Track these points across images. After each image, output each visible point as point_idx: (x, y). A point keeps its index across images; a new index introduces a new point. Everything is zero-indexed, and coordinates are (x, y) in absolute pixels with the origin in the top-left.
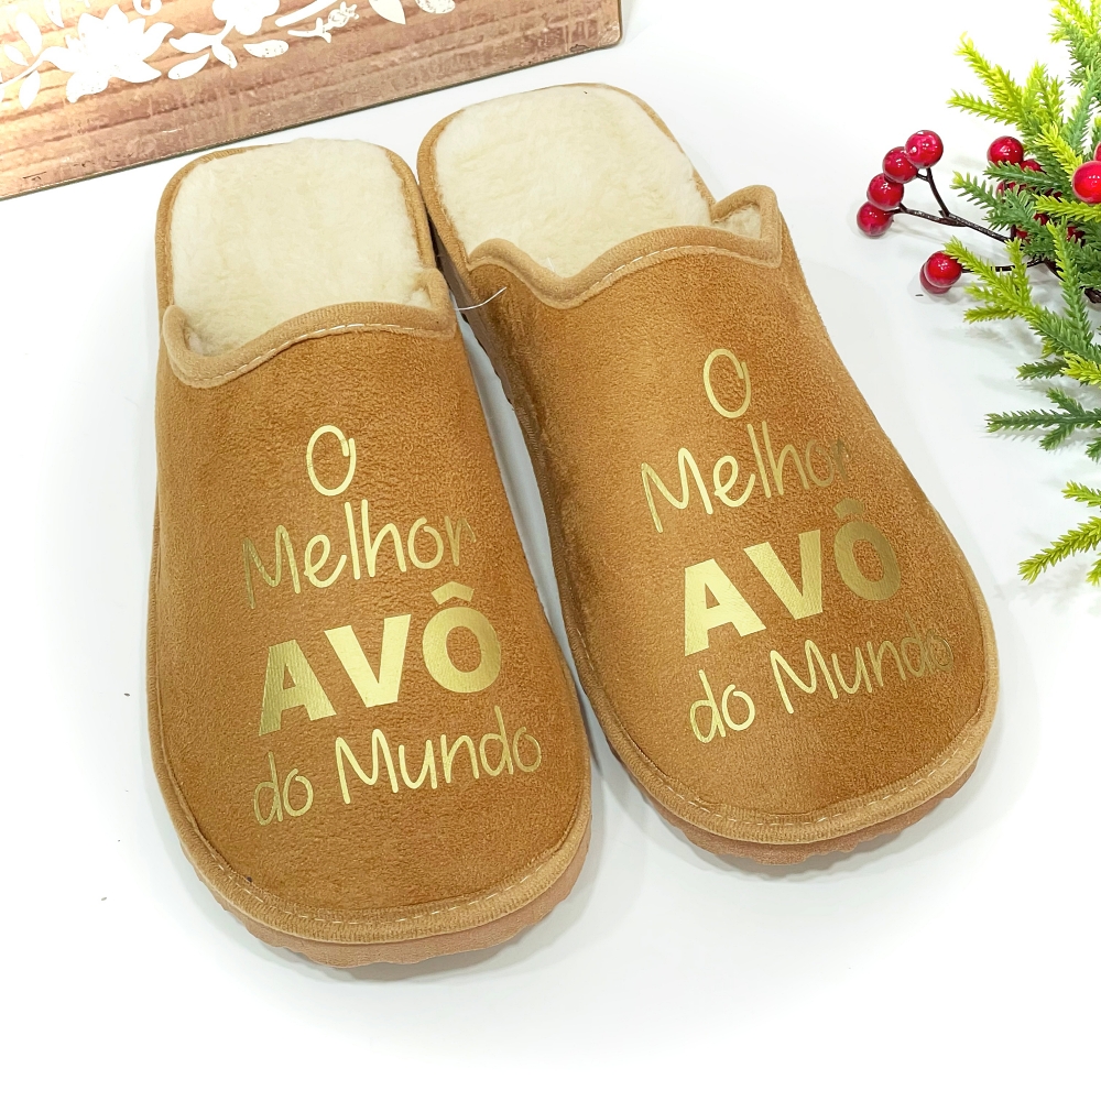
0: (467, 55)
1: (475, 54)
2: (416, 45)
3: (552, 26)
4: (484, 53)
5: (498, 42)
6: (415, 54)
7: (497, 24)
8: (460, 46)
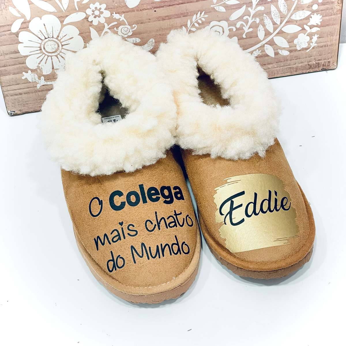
0: (291, 68)
1: (293, 68)
2: (277, 64)
3: (317, 62)
4: (296, 68)
5: (300, 65)
6: (276, 66)
7: (301, 60)
8: (289, 65)
